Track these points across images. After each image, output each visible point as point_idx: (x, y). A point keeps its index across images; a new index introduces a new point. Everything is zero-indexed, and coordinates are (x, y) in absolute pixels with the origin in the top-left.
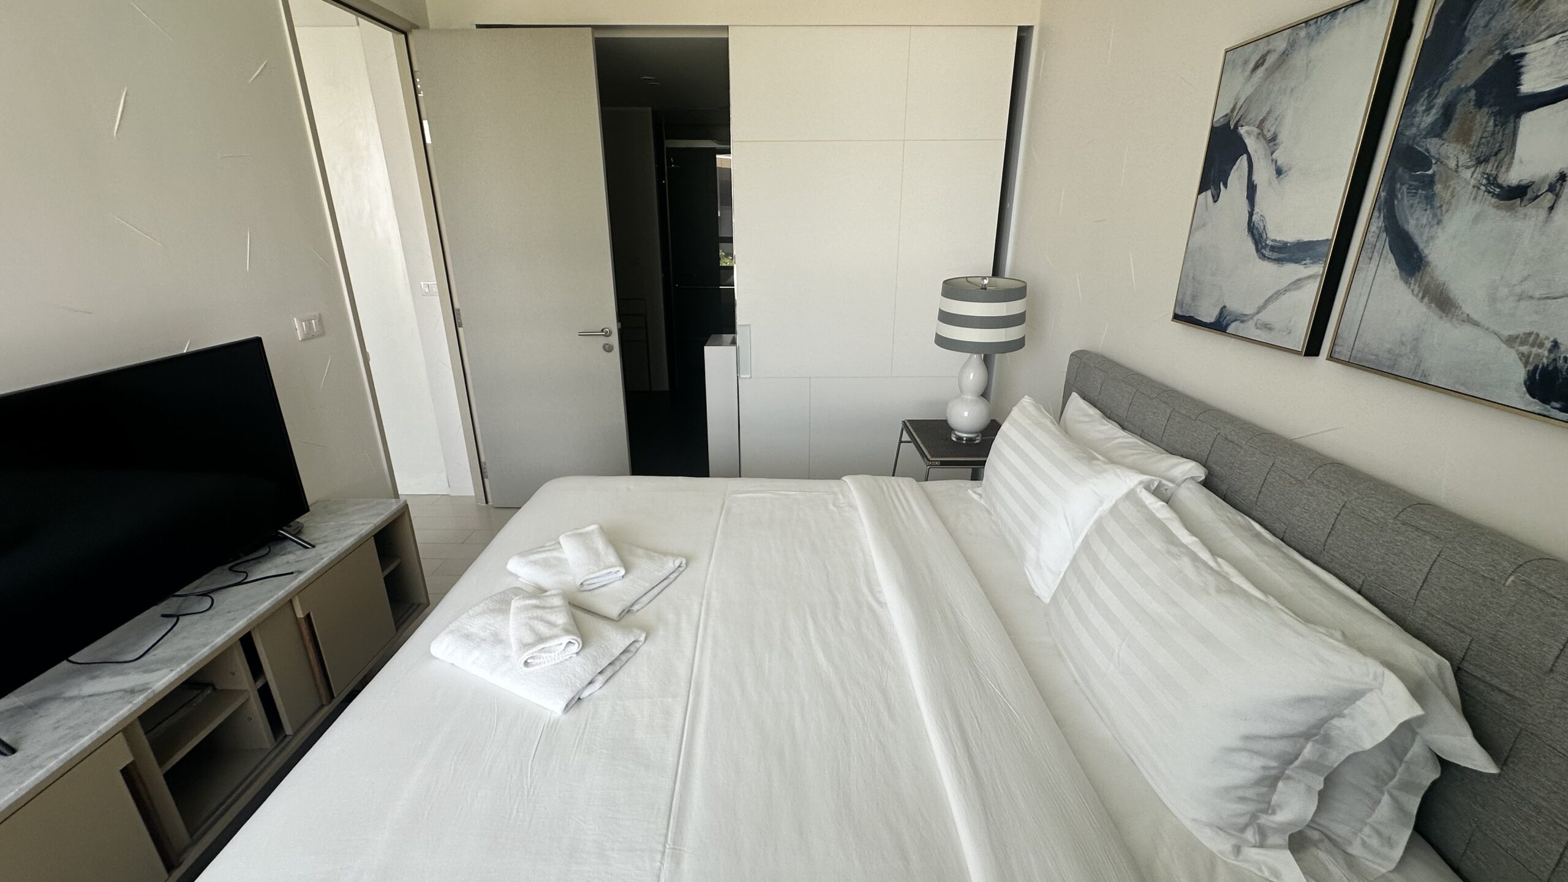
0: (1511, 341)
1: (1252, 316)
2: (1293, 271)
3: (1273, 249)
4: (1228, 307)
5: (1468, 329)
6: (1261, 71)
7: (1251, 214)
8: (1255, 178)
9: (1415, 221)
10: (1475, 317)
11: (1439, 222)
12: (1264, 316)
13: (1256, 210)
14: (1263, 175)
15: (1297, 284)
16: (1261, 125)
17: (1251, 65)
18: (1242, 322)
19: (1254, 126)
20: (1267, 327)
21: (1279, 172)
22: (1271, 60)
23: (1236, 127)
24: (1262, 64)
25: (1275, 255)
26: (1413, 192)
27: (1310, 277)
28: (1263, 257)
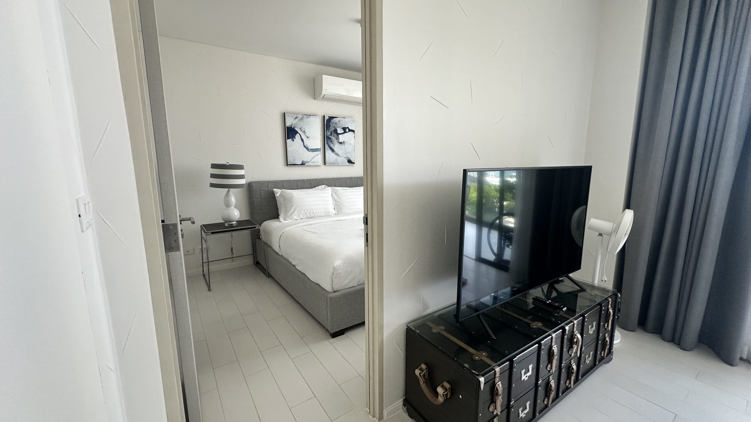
0: (345, 158)
1: (310, 161)
2: (315, 153)
3: (311, 150)
4: (304, 160)
5: (341, 158)
6: (297, 120)
7: (304, 144)
8: (302, 138)
9: (332, 146)
10: (342, 156)
11: (334, 146)
12: (312, 161)
13: (305, 143)
14: (304, 137)
15: (317, 155)
16: (301, 129)
17: (294, 118)
18: (308, 162)
19: (299, 128)
20: (314, 162)
21: (308, 137)
22: (299, 118)
23: (294, 128)
24: (297, 118)
25: (311, 151)
26: (330, 142)
27: (319, 154)
28: (309, 151)
